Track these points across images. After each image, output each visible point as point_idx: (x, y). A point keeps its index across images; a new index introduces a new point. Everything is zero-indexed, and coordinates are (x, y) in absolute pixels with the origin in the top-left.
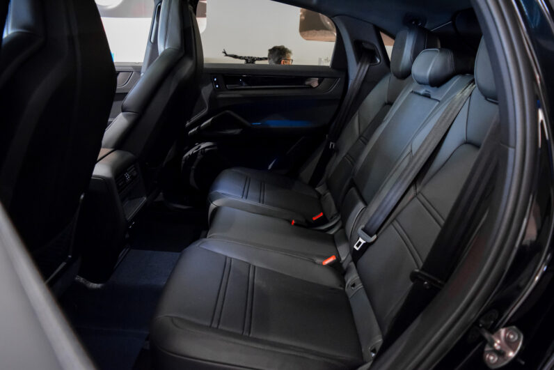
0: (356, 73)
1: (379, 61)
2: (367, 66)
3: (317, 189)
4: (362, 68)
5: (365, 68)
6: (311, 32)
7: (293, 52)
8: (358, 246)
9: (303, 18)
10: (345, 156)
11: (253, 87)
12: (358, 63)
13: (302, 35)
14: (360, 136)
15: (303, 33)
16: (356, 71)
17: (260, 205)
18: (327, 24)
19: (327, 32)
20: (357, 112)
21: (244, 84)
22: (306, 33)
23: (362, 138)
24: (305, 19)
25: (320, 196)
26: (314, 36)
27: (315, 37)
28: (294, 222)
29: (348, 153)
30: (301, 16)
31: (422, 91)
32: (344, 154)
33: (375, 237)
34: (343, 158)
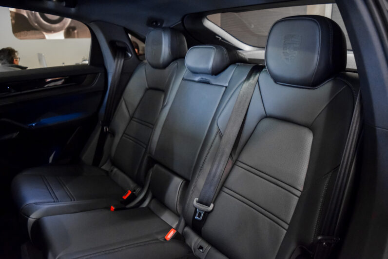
0: (115, 67)
1: (130, 55)
2: (123, 60)
3: (103, 167)
4: (119, 62)
5: (121, 62)
6: (22, 33)
7: (19, 51)
8: (199, 216)
9: (14, 22)
10: (122, 136)
11: (23, 92)
12: (114, 59)
13: (16, 36)
14: (132, 118)
15: (16, 34)
16: (113, 66)
17: (73, 203)
18: (36, 26)
19: (37, 32)
20: (122, 99)
21: (13, 91)
22: (18, 34)
23: (133, 119)
24: (15, 22)
25: (107, 172)
26: (27, 35)
27: (28, 37)
28: (113, 208)
29: (124, 133)
30: (12, 20)
31: (197, 79)
32: (120, 135)
33: (212, 205)
34: (121, 138)
